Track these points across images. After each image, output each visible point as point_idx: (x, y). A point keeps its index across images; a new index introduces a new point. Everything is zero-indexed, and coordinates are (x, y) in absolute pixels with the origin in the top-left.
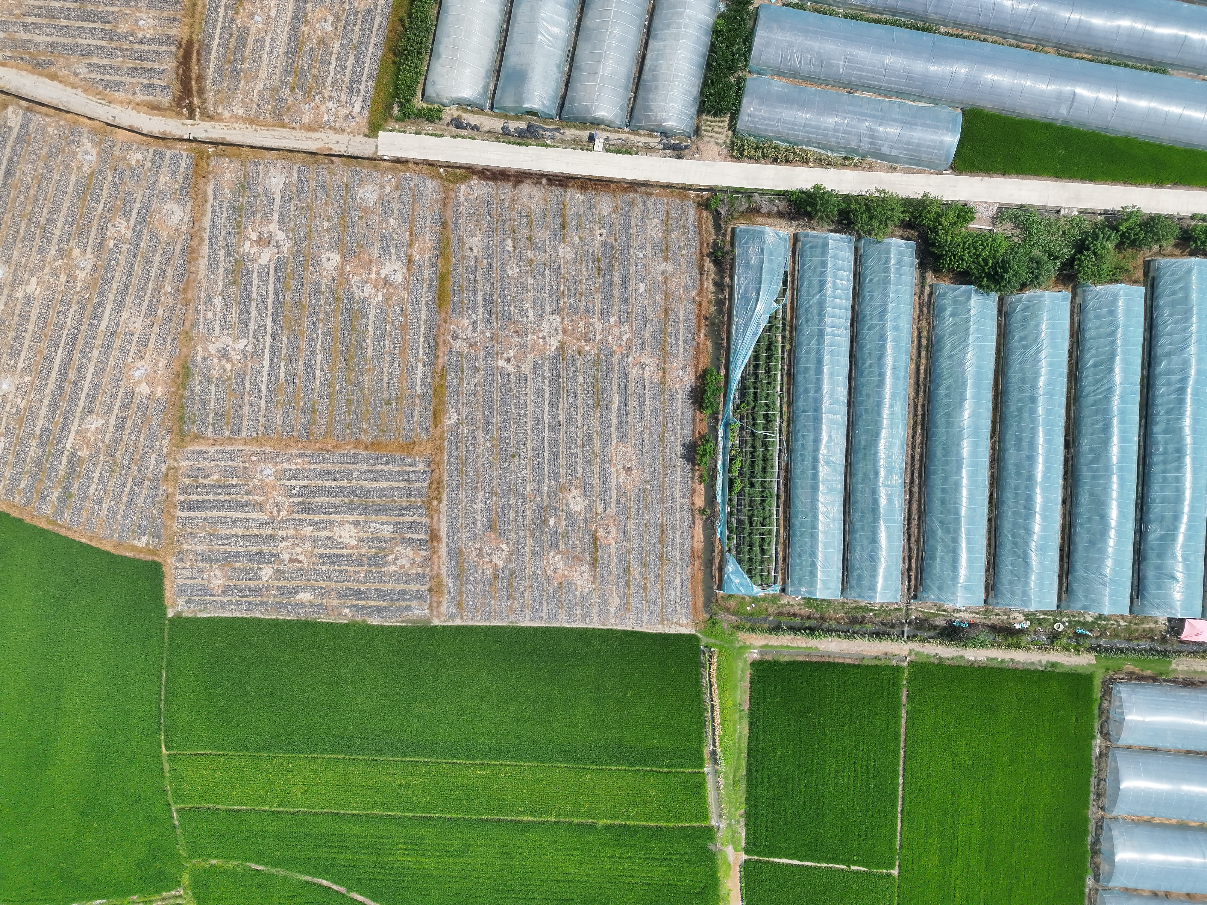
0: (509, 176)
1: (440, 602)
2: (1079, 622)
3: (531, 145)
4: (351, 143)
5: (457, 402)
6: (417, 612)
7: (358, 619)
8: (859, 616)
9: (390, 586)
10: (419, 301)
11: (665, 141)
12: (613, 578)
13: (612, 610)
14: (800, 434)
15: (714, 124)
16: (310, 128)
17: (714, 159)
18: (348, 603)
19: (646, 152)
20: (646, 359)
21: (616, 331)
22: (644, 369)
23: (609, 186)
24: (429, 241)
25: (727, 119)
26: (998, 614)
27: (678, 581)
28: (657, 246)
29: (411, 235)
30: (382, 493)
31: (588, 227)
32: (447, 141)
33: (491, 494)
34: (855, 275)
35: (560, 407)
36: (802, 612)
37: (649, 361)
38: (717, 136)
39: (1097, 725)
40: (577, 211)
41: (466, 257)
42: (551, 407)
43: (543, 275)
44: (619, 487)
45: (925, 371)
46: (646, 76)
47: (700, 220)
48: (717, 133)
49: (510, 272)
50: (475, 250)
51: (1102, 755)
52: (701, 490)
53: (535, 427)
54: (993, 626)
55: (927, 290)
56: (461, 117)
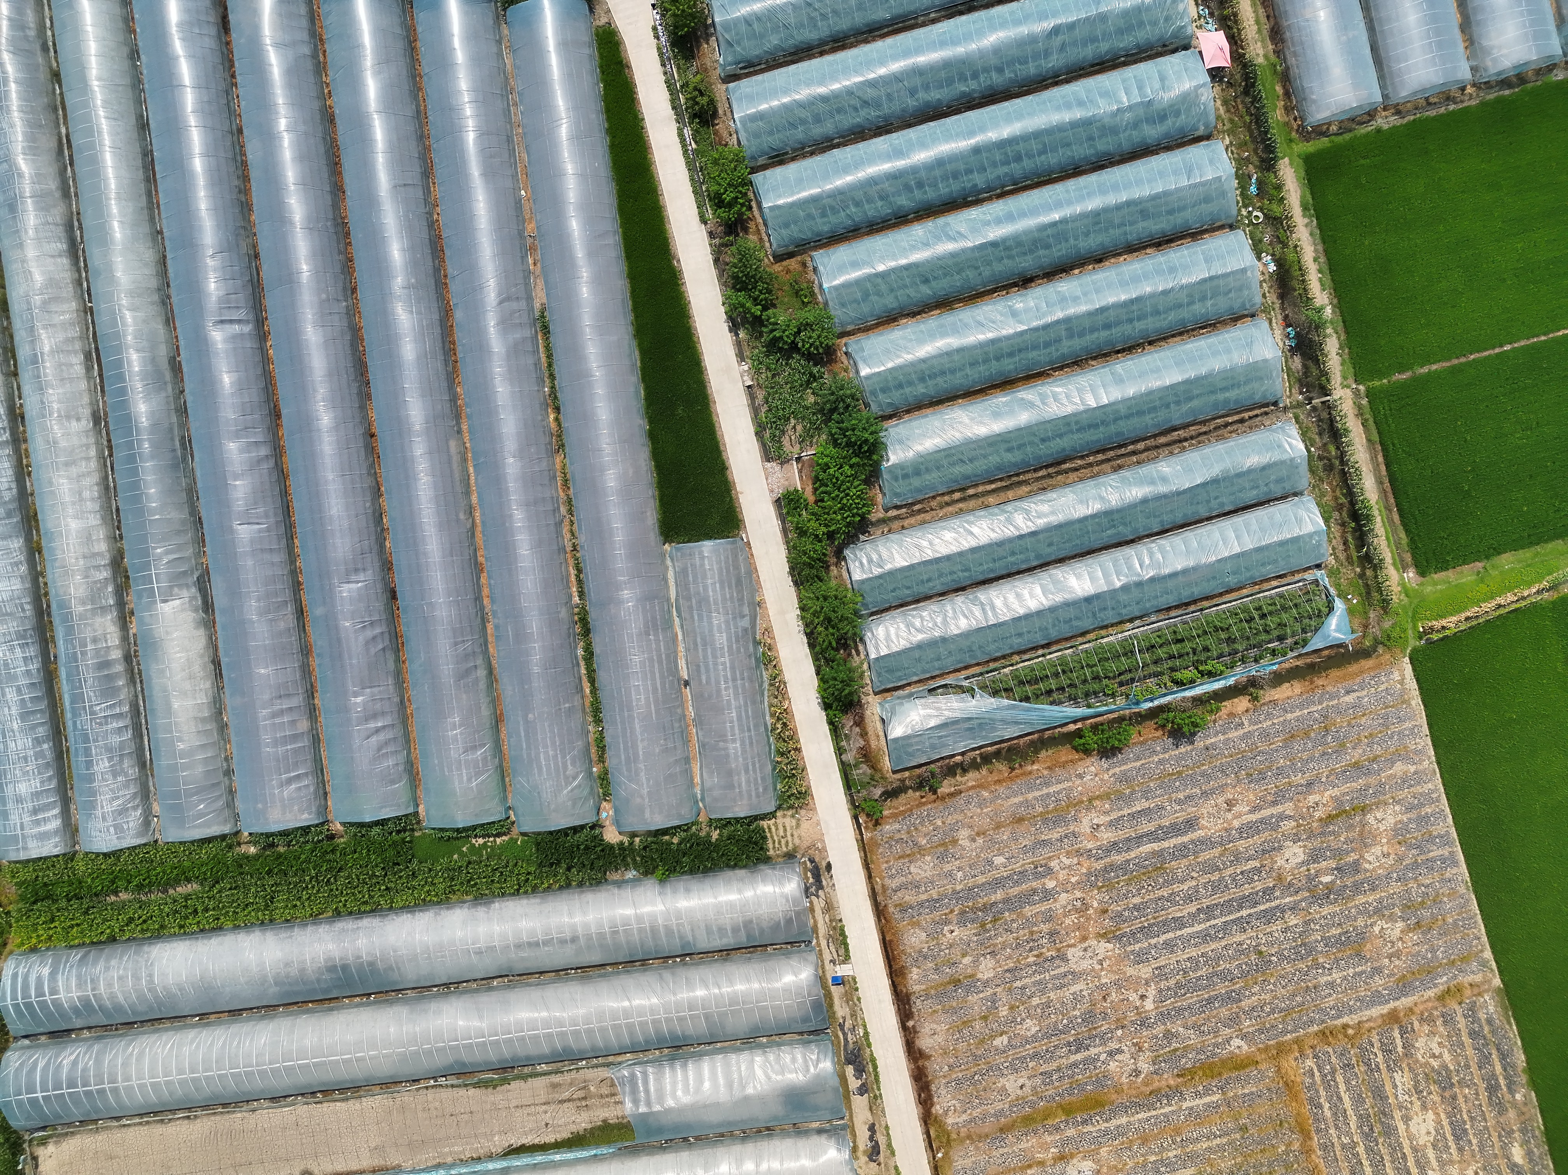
0: (918, 1068)
1: (1471, 985)
2: (1242, 194)
3: (872, 1055)
5: (1216, 1045)
6: (1491, 1009)
7: (1524, 1079)
8: (1321, 463)
9: (1470, 1052)
10: (1106, 1132)
11: (813, 890)
12: (1373, 780)
13: (1412, 769)
14: (1124, 611)
15: (776, 838)
17: (818, 824)
18: (1508, 1097)
19: (833, 908)
20: (1085, 826)
21: (1063, 874)
22: (1098, 825)
23: (891, 941)
24: (1028, 1143)
25: (764, 824)
26: (1264, 296)
27: (1349, 699)
28: (942, 858)
29: (1030, 1166)
30: (1358, 1100)
31: (947, 951)
32: (901, 1160)
33: (1317, 966)
34: (901, 606)
35: (1179, 914)
36: (1338, 535)
37: (1086, 821)
38: (788, 828)
39: (1363, 130)
40: (932, 971)
41: (1034, 1088)
42: (1182, 926)
43: (1023, 988)
44: (1254, 809)
45: (992, 482)
46: (743, 939)
47: (895, 816)
48: (785, 830)
49: (1034, 1029)
50: (1021, 1081)
51: (1398, 112)
52: (1227, 706)
53: (1215, 938)
54: (1282, 297)
55: (893, 513)
56: (865, 1152)
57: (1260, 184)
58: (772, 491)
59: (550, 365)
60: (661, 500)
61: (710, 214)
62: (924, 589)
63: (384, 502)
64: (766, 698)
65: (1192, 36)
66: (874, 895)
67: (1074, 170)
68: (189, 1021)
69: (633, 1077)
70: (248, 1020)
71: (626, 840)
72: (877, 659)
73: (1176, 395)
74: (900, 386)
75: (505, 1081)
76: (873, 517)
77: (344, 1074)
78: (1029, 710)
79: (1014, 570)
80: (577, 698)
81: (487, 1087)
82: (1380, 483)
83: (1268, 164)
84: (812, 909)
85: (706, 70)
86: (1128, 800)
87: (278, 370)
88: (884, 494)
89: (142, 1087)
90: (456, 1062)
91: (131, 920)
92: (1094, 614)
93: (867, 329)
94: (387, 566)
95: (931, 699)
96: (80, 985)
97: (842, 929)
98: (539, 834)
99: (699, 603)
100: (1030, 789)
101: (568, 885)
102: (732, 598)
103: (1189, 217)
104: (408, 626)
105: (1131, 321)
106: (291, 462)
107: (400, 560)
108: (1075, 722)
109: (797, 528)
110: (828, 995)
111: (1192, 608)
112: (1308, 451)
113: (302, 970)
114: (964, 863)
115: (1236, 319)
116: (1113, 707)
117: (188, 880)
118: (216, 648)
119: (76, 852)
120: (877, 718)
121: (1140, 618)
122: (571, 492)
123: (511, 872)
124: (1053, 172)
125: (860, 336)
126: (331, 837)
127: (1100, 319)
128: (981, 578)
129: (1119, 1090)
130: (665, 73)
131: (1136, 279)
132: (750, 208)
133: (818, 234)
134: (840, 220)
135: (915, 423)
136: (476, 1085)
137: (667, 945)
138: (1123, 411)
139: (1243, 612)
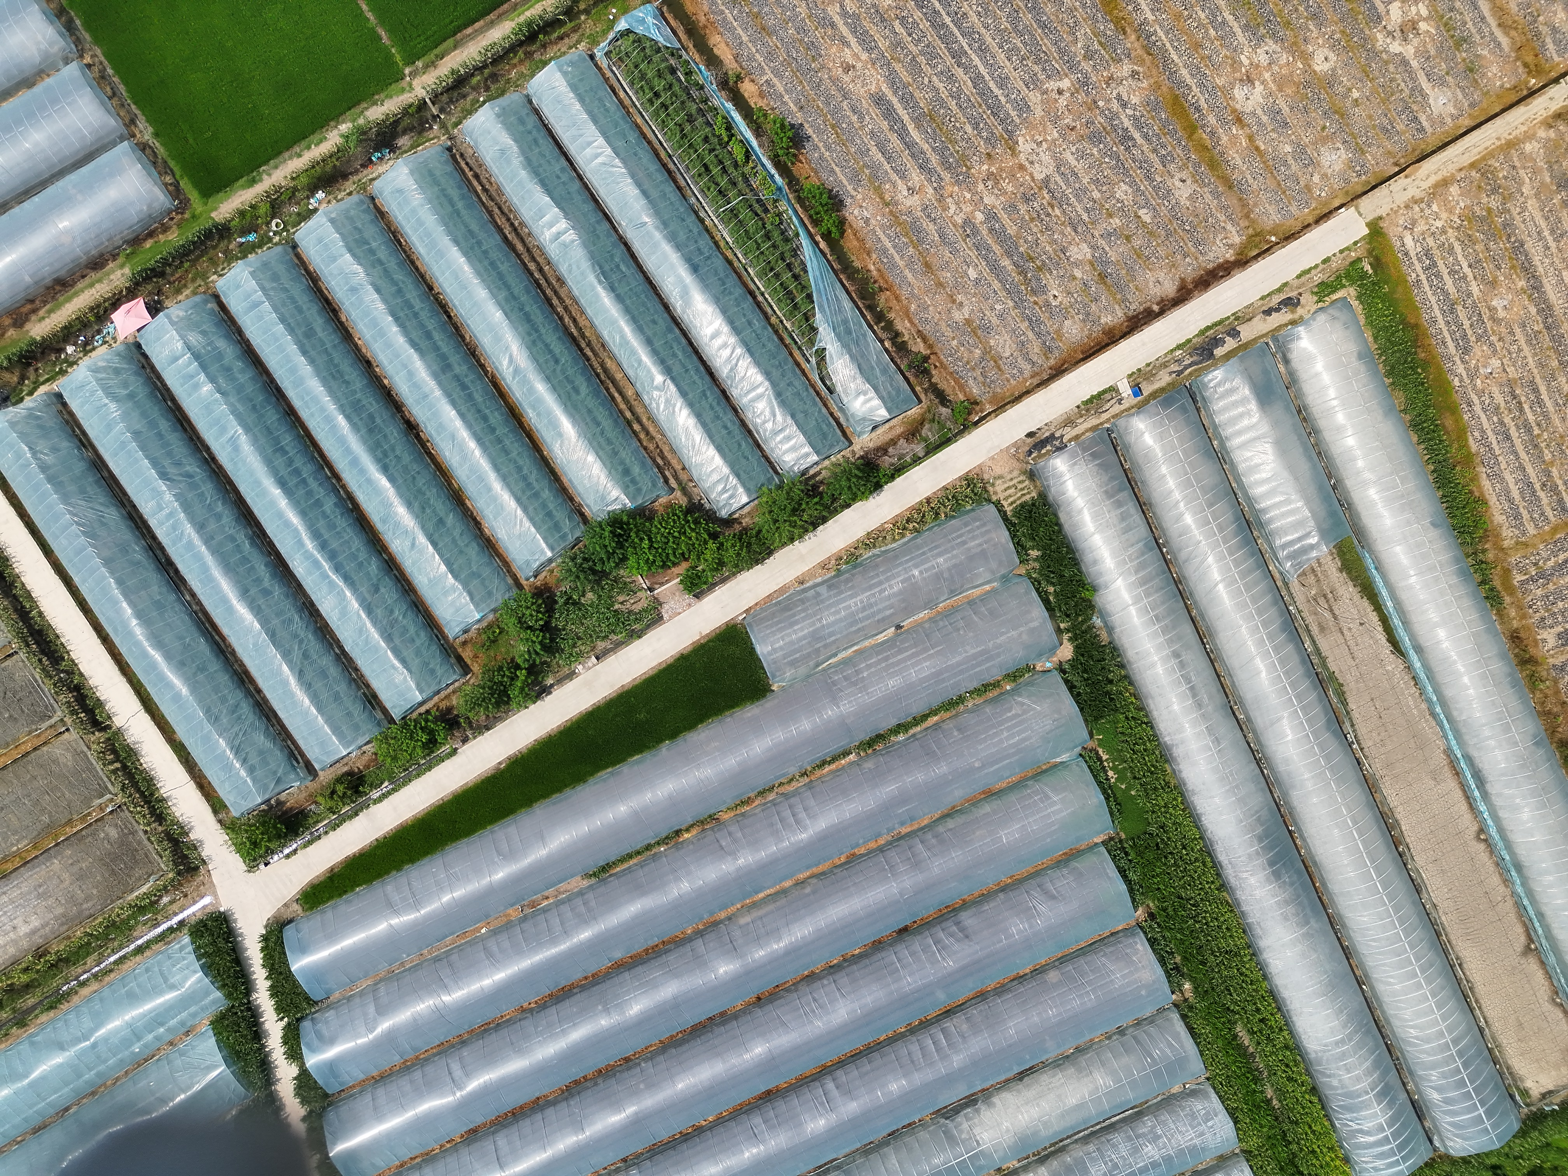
0: (1196, 287)
2: (260, 246)
3: (1197, 335)
4: (1389, 199)
10: (1201, 85)
14: (695, 230)
15: (1019, 495)
16: (1445, 183)
17: (992, 458)
19: (1069, 418)
20: (913, 202)
21: (967, 208)
22: (909, 189)
23: (1082, 353)
24: (1235, 157)
25: (1009, 509)
26: (350, 194)
28: (988, 329)
29: (1257, 148)
31: (1075, 295)
32: (1289, 275)
34: (759, 446)
35: (969, 83)
36: (555, 48)
37: (909, 203)
38: (1006, 486)
39: (161, 150)
40: (1099, 303)
41: (1180, 169)
42: (979, 76)
43: (1087, 210)
44: (846, 43)
45: (613, 398)
46: (1126, 494)
47: (962, 388)
48: (1009, 488)
49: (1124, 187)
50: (1178, 184)
51: (133, 122)
52: (755, 102)
53: (981, 40)
54: (345, 176)
55: (673, 483)
56: (1293, 312)
57: (244, 232)
58: (690, 605)
59: (638, 853)
60: (732, 707)
61: (446, 748)
62: (736, 429)
63: (818, 968)
64: (890, 546)
65: (125, 343)
66: (1043, 383)
67: (290, 415)
68: (1369, 994)
69: (1291, 557)
70: (1349, 938)
71: (1066, 636)
72: (818, 453)
73: (472, 248)
74: (549, 514)
75: (1332, 676)
76: (683, 501)
77: (1374, 832)
78: (819, 291)
79: (690, 349)
80: (945, 726)
81: (1343, 693)
82: (492, 24)
83: (223, 231)
84: (1077, 438)
85: (311, 796)
86: (875, 168)
87: (725, 1106)
88: (658, 497)
89: (1444, 1018)
90: (1328, 728)
91: (1290, 1079)
92: (708, 258)
93: (506, 564)
94: (878, 945)
95: (839, 388)
96: (1366, 1105)
97: (1086, 403)
98: (1086, 721)
99: (819, 639)
100: (895, 266)
101: (1126, 677)
102: (803, 610)
103: (299, 291)
104: (927, 908)
105: (416, 315)
106: (807, 1066)
107: (869, 935)
108: (816, 244)
109: (717, 570)
110: (1154, 395)
111: (671, 166)
112: (484, 102)
113: (1287, 902)
114: (985, 306)
115: (380, 214)
116: (790, 212)
117: (1235, 1036)
118: (1007, 1081)
119: (1243, 1151)
120: (874, 434)
121: (696, 213)
122: (752, 795)
123: (1130, 735)
124: (299, 435)
125: (515, 568)
126: (1152, 916)
127: (424, 344)
128: (707, 378)
129: (1157, 86)
130: (326, 833)
131: (374, 323)
132: (428, 712)
133: (431, 639)
134: (410, 623)
135: (581, 489)
136: (1344, 703)
137: (1154, 564)
138: (503, 294)
139: (658, 115)
